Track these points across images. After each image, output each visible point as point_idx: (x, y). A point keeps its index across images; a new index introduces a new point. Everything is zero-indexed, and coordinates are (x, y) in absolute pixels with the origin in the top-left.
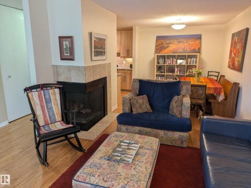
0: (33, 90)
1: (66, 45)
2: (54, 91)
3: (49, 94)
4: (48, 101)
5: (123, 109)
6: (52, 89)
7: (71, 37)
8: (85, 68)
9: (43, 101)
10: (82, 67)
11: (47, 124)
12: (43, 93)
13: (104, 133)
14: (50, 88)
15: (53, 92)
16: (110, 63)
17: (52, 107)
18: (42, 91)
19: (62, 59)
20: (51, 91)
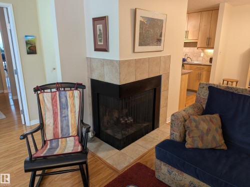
0: (45, 91)
1: (100, 30)
2: (73, 93)
3: (66, 97)
4: (64, 107)
5: (171, 134)
6: (71, 90)
7: (105, 17)
8: (121, 63)
9: (56, 106)
10: (117, 61)
11: (56, 138)
12: (58, 96)
13: (140, 161)
14: (69, 89)
15: (71, 95)
16: (170, 57)
17: (68, 116)
18: (57, 93)
19: (96, 50)
20: (69, 93)
